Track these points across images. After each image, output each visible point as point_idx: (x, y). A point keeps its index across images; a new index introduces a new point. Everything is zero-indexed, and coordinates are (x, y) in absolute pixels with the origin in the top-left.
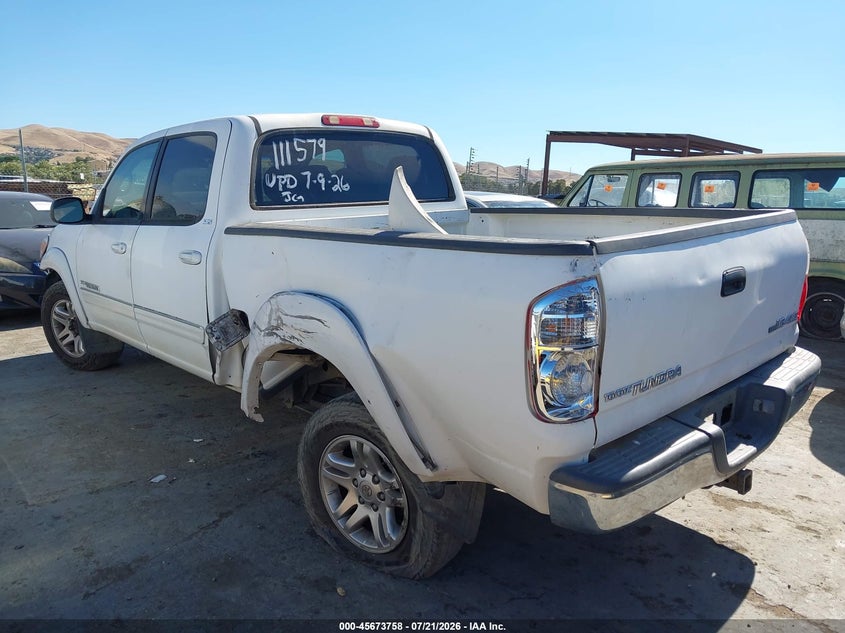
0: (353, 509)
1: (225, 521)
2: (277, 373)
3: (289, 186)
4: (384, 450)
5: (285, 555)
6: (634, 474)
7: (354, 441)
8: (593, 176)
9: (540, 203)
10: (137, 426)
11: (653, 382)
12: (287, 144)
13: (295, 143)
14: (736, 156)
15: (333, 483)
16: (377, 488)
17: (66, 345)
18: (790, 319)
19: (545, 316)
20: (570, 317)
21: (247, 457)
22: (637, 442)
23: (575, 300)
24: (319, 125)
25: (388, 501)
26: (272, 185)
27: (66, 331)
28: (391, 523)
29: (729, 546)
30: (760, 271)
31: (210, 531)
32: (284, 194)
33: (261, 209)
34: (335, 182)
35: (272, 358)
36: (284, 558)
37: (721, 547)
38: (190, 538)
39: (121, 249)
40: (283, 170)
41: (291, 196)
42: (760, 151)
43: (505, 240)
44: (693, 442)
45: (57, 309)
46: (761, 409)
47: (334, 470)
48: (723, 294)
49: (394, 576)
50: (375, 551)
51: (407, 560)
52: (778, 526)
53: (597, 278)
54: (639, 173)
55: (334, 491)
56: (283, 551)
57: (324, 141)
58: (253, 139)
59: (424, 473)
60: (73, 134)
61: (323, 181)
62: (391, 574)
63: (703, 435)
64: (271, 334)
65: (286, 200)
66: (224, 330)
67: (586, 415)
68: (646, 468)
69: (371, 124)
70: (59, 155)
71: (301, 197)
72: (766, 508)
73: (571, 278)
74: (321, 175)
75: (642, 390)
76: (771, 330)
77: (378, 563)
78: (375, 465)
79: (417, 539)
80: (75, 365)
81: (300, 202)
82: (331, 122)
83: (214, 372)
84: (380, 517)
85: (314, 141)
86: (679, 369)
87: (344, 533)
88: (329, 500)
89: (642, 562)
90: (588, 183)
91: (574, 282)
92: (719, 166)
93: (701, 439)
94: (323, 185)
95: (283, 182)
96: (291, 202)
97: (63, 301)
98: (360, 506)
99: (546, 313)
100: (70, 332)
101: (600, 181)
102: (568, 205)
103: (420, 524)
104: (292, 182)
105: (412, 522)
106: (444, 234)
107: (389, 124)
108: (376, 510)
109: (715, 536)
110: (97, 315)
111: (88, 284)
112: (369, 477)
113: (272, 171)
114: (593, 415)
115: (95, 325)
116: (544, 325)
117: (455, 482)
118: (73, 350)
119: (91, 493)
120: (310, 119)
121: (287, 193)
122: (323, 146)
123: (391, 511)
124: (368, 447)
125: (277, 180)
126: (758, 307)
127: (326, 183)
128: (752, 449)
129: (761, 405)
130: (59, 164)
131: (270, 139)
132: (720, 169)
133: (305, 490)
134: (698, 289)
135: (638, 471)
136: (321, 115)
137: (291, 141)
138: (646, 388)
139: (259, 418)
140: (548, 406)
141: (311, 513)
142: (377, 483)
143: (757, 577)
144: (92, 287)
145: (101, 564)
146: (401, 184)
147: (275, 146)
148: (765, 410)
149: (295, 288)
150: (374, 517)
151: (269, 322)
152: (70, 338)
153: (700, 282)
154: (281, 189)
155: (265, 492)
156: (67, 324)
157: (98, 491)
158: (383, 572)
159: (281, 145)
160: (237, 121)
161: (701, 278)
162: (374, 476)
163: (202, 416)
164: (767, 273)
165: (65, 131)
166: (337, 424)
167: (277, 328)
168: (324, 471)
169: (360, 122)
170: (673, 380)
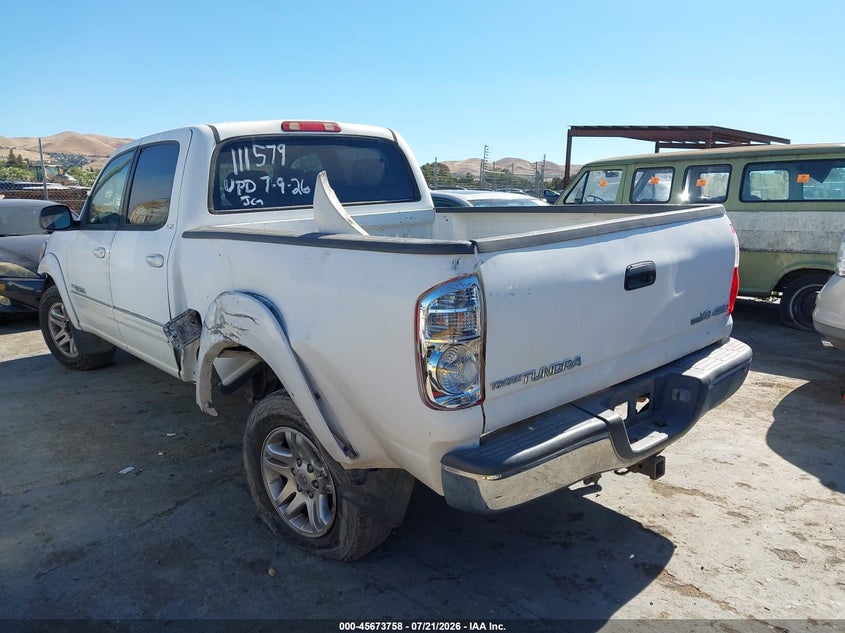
0: (292, 496)
1: (180, 509)
2: (234, 370)
3: (247, 191)
4: (313, 440)
5: (229, 539)
6: (518, 458)
7: (288, 433)
8: (589, 172)
9: (527, 201)
10: (117, 422)
11: (546, 371)
12: (246, 151)
13: (254, 149)
14: (764, 147)
15: (275, 473)
16: (311, 476)
17: (63, 346)
18: (719, 311)
19: (431, 311)
20: (458, 311)
21: (214, 451)
22: (531, 428)
23: (464, 295)
24: (279, 131)
25: (320, 488)
26: (230, 190)
27: (63, 332)
28: (324, 508)
29: (656, 530)
30: (674, 265)
31: (163, 518)
32: (243, 198)
33: (219, 213)
34: (294, 185)
35: (221, 354)
36: (227, 542)
37: (648, 531)
38: (143, 524)
39: (101, 253)
40: (242, 176)
41: (250, 200)
42: (787, 141)
43: (402, 240)
44: (588, 429)
45: (53, 312)
46: (678, 398)
47: (275, 460)
48: (627, 287)
49: (324, 558)
50: (312, 536)
51: (337, 543)
52: (709, 511)
53: (477, 276)
54: (632, 168)
55: (277, 480)
56: (226, 537)
57: (284, 146)
58: (212, 147)
59: (346, 462)
60: (106, 140)
61: (282, 185)
62: (323, 556)
63: (601, 422)
64: (216, 332)
65: (245, 204)
66: (181, 330)
67: (475, 402)
68: (532, 452)
69: (333, 129)
70: (93, 161)
71: (259, 201)
72: (704, 495)
73: (452, 275)
74: (280, 179)
75: (534, 379)
76: (693, 322)
77: (313, 546)
78: (308, 454)
79: (343, 524)
80: (70, 365)
81: (259, 205)
82: (291, 128)
83: (180, 370)
84: (315, 504)
85: (274, 147)
86: (578, 359)
87: (285, 519)
88: (271, 489)
89: (565, 545)
90: (583, 180)
91: (455, 279)
92: (710, 159)
93: (599, 426)
94: (283, 189)
95: (242, 187)
96: (250, 206)
97: (58, 304)
98: (298, 493)
99: (433, 308)
100: (65, 333)
101: (597, 177)
102: (564, 201)
103: (345, 509)
104: (251, 186)
105: (339, 507)
106: (364, 235)
107: (350, 127)
108: (312, 497)
109: (644, 522)
110: (87, 317)
111: (77, 288)
112: (304, 466)
113: (232, 177)
114: (481, 402)
115: (85, 326)
116: (431, 319)
117: (377, 469)
118: (68, 351)
119: (61, 484)
120: (270, 126)
121: (246, 197)
122: (283, 151)
123: (324, 498)
124: (300, 437)
125: (236, 185)
126: (676, 298)
127: (286, 186)
128: (664, 436)
129: (679, 394)
130: (92, 171)
131: (229, 147)
132: (712, 163)
133: (250, 480)
134: (596, 283)
135: (524, 456)
136: (281, 121)
137: (250, 148)
138: (539, 377)
139: (213, 412)
140: (437, 395)
141: (257, 500)
142: (311, 471)
143: (673, 559)
144: (80, 290)
145: (57, 548)
146: (325, 188)
147: (233, 153)
148: (682, 398)
149: (237, 288)
150: (309, 503)
151: (215, 321)
152: (66, 339)
153: (598, 277)
154: (239, 194)
155: (223, 482)
156: (63, 326)
157: (68, 482)
158: (315, 555)
159: (240, 151)
160: (197, 130)
161: (600, 273)
162: (309, 465)
163: (180, 412)
164: (682, 267)
165: (98, 137)
166: (273, 416)
167: (221, 326)
168: (265, 461)
169: (320, 127)
170: (570, 370)
